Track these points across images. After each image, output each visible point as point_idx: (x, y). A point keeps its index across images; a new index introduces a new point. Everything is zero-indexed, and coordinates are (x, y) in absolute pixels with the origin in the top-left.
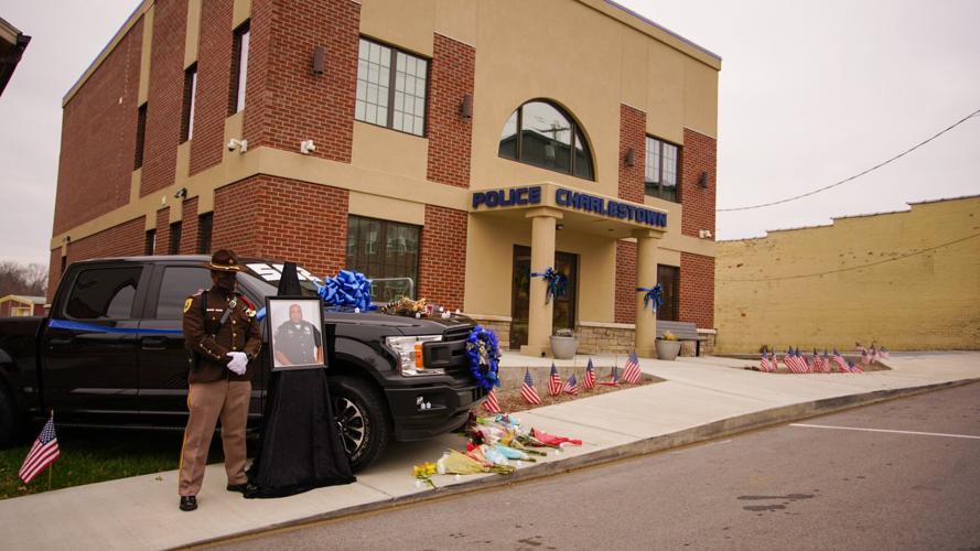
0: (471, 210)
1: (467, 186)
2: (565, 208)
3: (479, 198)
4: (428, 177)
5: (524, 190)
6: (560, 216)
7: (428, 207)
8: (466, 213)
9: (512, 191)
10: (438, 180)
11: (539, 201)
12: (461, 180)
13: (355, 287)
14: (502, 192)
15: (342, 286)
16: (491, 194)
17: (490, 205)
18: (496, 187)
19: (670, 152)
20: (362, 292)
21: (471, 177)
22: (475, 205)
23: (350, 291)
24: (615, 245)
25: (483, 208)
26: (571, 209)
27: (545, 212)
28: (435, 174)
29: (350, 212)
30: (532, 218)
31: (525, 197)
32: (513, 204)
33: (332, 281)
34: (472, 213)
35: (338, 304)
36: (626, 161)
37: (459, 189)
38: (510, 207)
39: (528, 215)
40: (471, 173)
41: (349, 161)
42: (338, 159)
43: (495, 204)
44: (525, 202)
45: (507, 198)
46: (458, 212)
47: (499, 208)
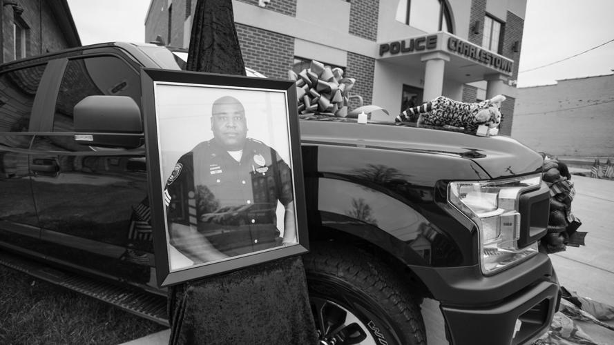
0: (377, 57)
1: (375, 40)
2: (452, 53)
3: (384, 48)
4: (350, 32)
5: (421, 40)
6: (448, 59)
7: (350, 53)
8: (374, 60)
9: (412, 41)
10: (357, 34)
11: (435, 47)
12: (370, 35)
13: (333, 86)
14: (403, 42)
15: (314, 85)
16: (395, 44)
17: (393, 53)
18: (399, 39)
19: (497, 26)
20: (343, 94)
21: (378, 33)
22: (381, 53)
23: (327, 92)
24: (462, 88)
25: (387, 55)
26: (456, 54)
27: (439, 56)
28: (354, 31)
29: (296, 54)
30: (426, 61)
31: (424, 44)
32: (412, 50)
33: (299, 77)
34: (378, 60)
35: (310, 112)
36: (473, 30)
37: (369, 41)
38: (410, 53)
39: (423, 59)
40: (378, 31)
41: (295, 15)
42: (287, 13)
43: (397, 52)
44: (423, 48)
45: (407, 46)
46: (369, 58)
47: (400, 54)
